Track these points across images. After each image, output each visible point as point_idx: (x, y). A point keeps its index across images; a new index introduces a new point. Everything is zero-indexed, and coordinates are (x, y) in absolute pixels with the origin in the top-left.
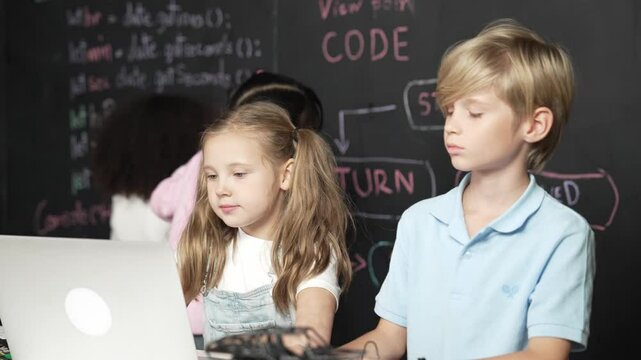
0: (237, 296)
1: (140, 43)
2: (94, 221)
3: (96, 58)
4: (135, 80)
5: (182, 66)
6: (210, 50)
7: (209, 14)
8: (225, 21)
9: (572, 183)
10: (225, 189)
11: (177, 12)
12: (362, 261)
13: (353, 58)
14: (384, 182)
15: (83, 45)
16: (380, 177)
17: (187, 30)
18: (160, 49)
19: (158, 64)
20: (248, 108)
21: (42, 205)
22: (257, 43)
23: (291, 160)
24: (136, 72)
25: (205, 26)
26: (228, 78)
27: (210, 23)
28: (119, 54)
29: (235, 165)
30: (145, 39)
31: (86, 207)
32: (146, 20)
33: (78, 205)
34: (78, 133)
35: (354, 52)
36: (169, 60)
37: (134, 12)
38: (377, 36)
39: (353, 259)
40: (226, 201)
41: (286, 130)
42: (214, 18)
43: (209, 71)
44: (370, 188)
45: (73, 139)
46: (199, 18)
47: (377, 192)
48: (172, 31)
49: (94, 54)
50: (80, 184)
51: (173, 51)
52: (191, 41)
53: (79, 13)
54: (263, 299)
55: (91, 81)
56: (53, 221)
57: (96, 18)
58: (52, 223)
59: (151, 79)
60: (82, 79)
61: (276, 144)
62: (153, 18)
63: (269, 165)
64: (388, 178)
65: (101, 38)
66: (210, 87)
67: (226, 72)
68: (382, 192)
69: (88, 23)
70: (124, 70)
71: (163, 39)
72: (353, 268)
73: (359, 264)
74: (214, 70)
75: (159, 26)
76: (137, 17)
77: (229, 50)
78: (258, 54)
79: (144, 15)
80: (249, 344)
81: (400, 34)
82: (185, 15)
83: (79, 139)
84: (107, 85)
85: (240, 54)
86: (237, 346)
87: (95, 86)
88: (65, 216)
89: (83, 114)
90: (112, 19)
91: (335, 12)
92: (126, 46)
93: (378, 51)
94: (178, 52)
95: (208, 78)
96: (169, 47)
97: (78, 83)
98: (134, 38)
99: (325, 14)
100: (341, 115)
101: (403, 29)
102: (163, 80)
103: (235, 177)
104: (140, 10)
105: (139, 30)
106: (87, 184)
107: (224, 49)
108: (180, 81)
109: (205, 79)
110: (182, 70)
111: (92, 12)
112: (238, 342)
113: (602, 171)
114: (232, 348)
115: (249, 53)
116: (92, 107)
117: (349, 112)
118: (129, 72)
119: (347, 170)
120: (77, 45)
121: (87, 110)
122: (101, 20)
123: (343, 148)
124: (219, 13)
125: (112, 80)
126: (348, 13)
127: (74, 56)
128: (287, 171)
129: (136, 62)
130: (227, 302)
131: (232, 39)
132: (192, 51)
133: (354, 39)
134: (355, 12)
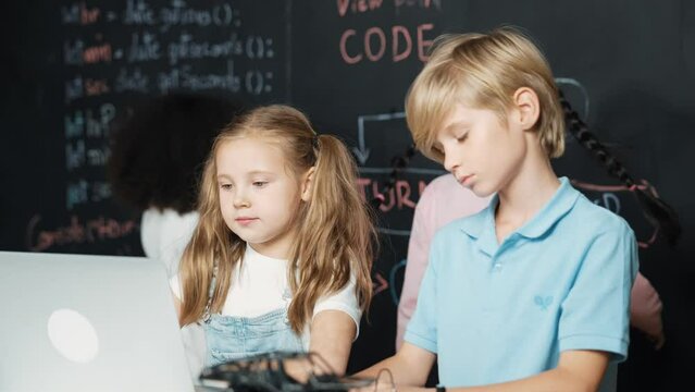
0: (245, 321)
1: (141, 43)
2: (91, 238)
3: (93, 57)
4: (136, 82)
5: (187, 68)
6: (218, 50)
7: (217, 10)
8: (234, 18)
9: (611, 195)
10: (244, 200)
11: (181, 8)
12: (383, 281)
13: (374, 58)
14: (407, 195)
15: (80, 44)
16: (404, 189)
17: (193, 28)
18: (164, 49)
19: (162, 65)
20: (265, 112)
21: (35, 220)
22: (270, 42)
23: (312, 169)
24: (137, 75)
25: (213, 23)
26: (237, 80)
27: (217, 21)
28: (119, 54)
29: (255, 173)
30: (147, 38)
31: (82, 223)
32: (148, 17)
33: (75, 220)
34: (74, 141)
35: (375, 52)
36: (174, 61)
37: (135, 9)
38: (401, 34)
39: (374, 280)
40: (243, 213)
41: (307, 135)
42: (222, 15)
43: (217, 73)
44: (392, 202)
45: (69, 148)
46: (207, 15)
47: (400, 205)
48: (177, 30)
49: (92, 55)
50: (76, 198)
51: (178, 51)
52: (196, 40)
53: (75, 10)
54: (275, 324)
55: (88, 84)
56: (48, 238)
57: (93, 15)
58: (45, 241)
59: (154, 81)
60: (78, 82)
61: (298, 149)
62: (156, 15)
63: (290, 173)
64: (412, 190)
65: (99, 37)
66: (218, 89)
67: (235, 74)
68: (404, 205)
69: (84, 21)
70: (124, 72)
71: (167, 38)
72: (374, 289)
73: (380, 284)
74: (222, 72)
75: (162, 23)
76: (138, 14)
77: (239, 50)
78: (270, 54)
79: (146, 11)
80: (246, 371)
81: (424, 32)
82: (191, 12)
83: (75, 148)
84: (105, 89)
85: (250, 54)
86: (233, 372)
87: (92, 90)
88: (60, 233)
89: (79, 121)
90: (111, 16)
91: (354, 8)
92: (126, 47)
93: (401, 51)
94: (183, 52)
95: (215, 80)
96: (173, 47)
97: (73, 86)
98: (135, 37)
99: (343, 11)
100: (361, 121)
101: (428, 27)
102: (167, 83)
103: (255, 186)
104: (141, 6)
105: (142, 28)
106: (84, 197)
107: (233, 49)
108: (185, 84)
109: (212, 82)
110: (187, 72)
111: (89, 8)
112: (235, 368)
113: (645, 182)
114: (228, 375)
115: (261, 53)
116: (90, 113)
117: (369, 118)
118: (130, 74)
119: (367, 182)
120: (72, 45)
121: (84, 116)
122: (98, 17)
123: (363, 158)
124: (228, 9)
125: (111, 83)
126: (369, 9)
127: (69, 57)
128: (308, 180)
129: (138, 63)
130: (232, 329)
131: (243, 39)
132: (198, 51)
133: (375, 38)
134: (376, 8)
